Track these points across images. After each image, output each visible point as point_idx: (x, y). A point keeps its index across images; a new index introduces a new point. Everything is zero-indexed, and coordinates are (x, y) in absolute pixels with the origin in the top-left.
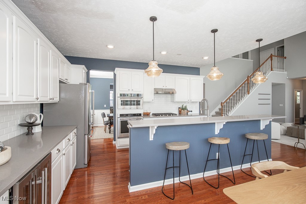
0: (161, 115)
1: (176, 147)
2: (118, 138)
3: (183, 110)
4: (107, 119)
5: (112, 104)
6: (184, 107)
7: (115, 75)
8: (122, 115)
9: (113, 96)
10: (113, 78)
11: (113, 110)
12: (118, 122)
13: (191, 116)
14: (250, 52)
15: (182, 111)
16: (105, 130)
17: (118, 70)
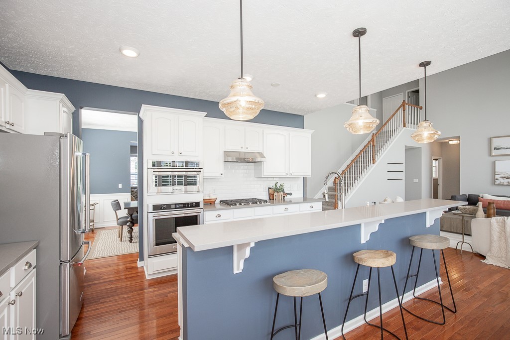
0: (238, 204)
1: (303, 289)
2: (150, 256)
3: (277, 192)
4: (123, 213)
5: (134, 182)
6: (278, 186)
7: (141, 122)
8: (157, 208)
9: (137, 167)
10: (137, 131)
11: (136, 194)
12: (149, 220)
13: (290, 202)
14: (370, 96)
15: (276, 194)
16: (121, 236)
17: (147, 110)
